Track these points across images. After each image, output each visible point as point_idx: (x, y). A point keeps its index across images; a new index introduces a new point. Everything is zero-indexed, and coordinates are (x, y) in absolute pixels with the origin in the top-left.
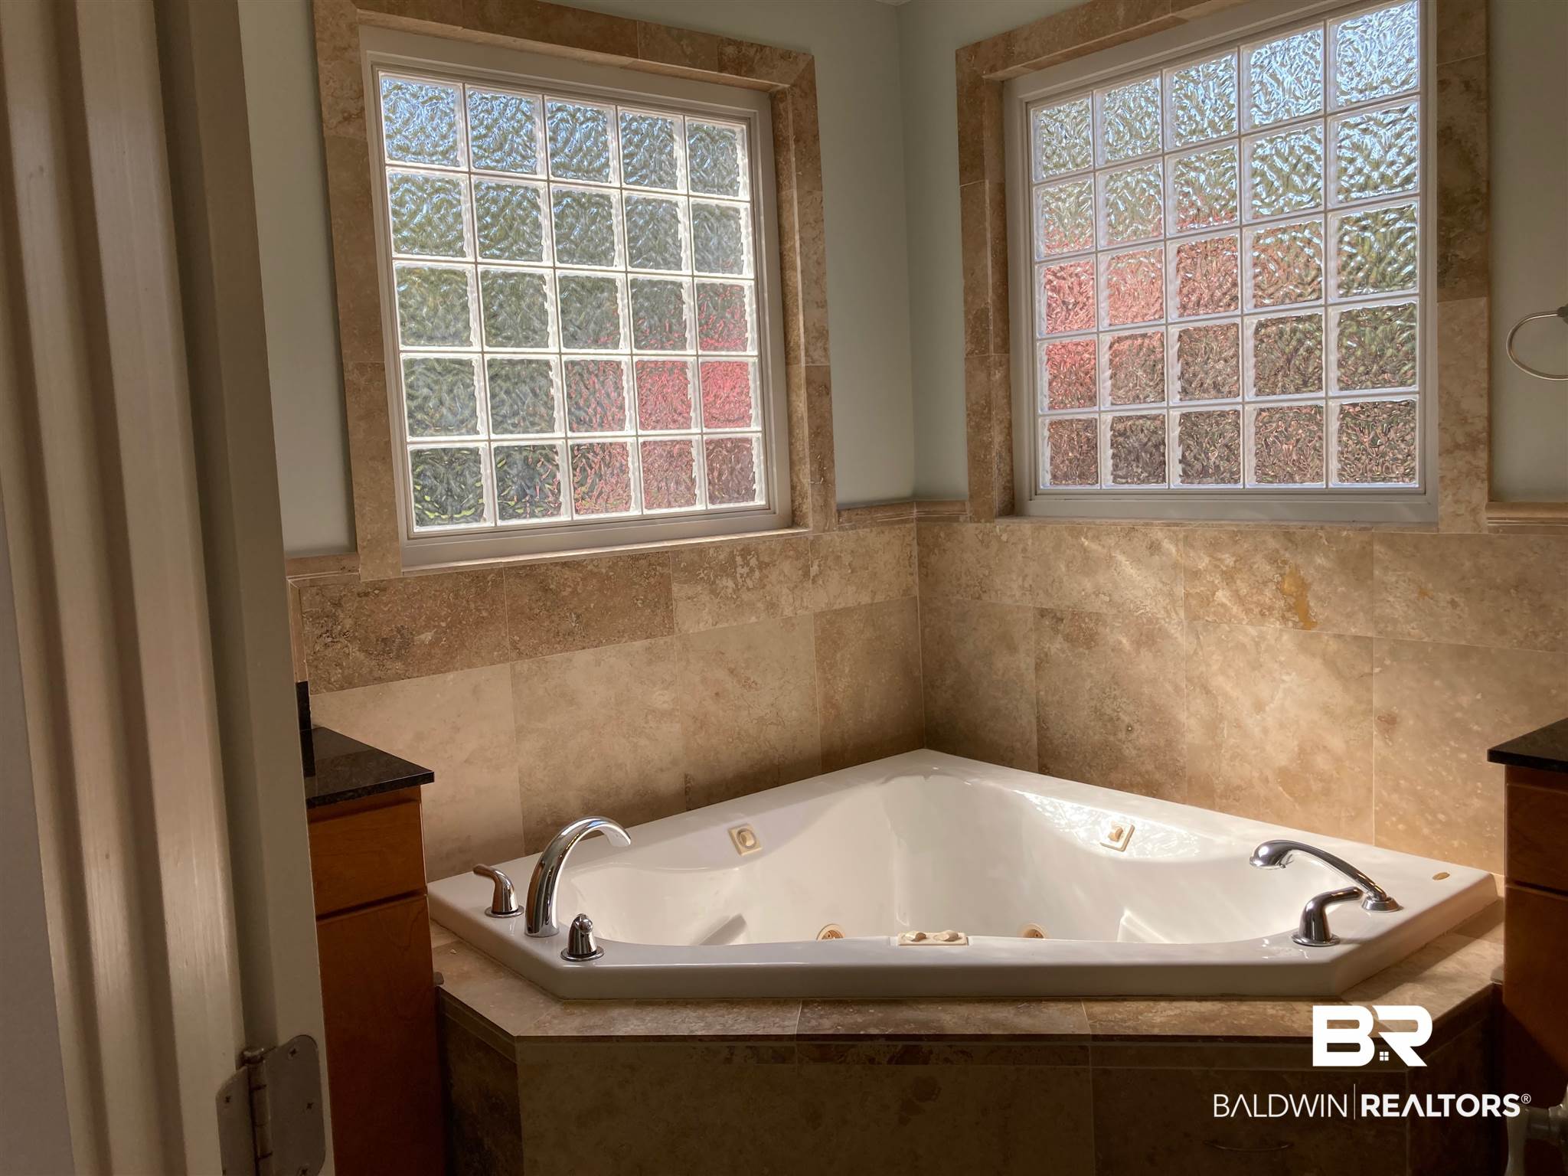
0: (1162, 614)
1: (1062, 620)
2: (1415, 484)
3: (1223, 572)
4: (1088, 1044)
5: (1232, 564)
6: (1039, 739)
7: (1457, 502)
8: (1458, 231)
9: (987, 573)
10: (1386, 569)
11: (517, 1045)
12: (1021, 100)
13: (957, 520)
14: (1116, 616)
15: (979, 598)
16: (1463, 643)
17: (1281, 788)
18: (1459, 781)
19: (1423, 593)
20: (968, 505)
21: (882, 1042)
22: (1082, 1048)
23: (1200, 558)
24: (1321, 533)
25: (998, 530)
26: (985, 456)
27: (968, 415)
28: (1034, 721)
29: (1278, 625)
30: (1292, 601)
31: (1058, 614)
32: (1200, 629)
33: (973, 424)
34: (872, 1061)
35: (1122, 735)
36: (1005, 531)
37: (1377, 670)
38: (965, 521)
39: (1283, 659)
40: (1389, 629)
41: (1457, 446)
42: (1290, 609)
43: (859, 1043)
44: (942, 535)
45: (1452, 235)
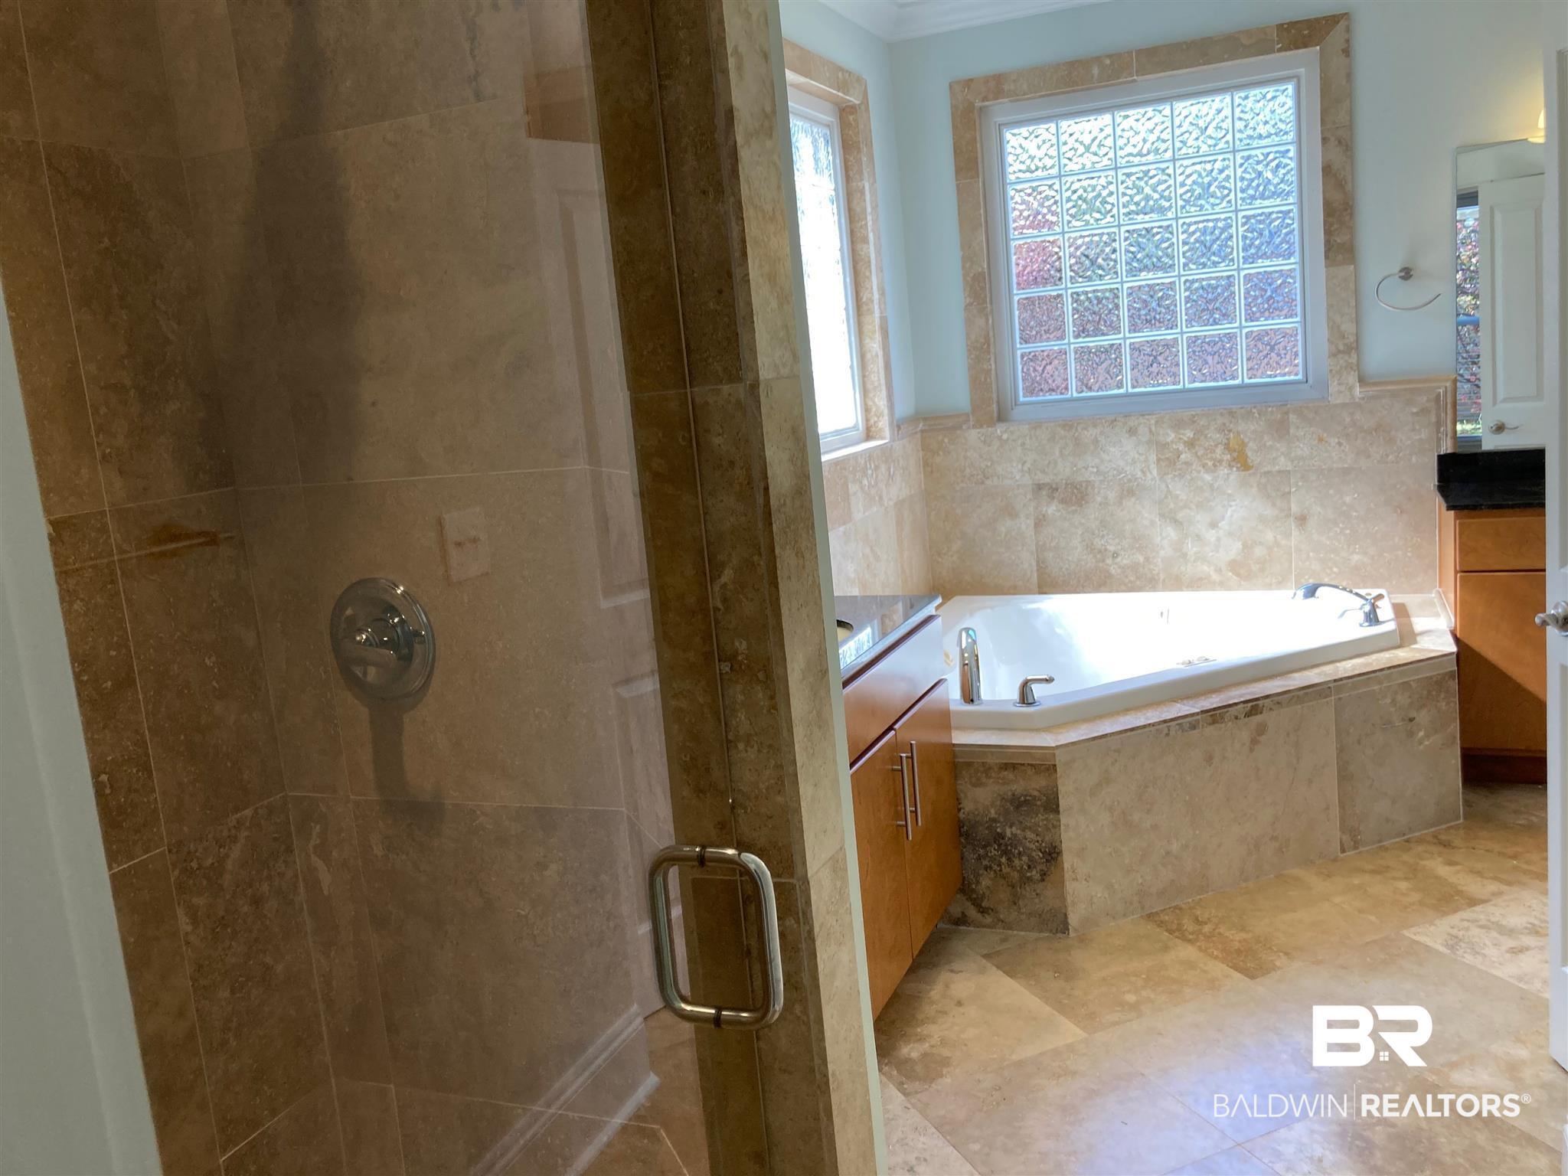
0: (1139, 474)
1: (1057, 490)
2: (1300, 377)
3: (1185, 442)
4: (1331, 685)
5: (1192, 436)
6: (1038, 575)
7: (1339, 384)
8: (1335, 226)
9: (989, 464)
10: (1298, 428)
11: (1057, 752)
12: (995, 122)
13: (960, 427)
14: (1102, 481)
15: (983, 483)
16: (1346, 466)
17: (1230, 574)
18: (1345, 547)
19: (1321, 440)
20: (971, 417)
21: (1242, 705)
22: (1329, 688)
23: (1168, 434)
24: (1254, 410)
25: (999, 431)
26: (986, 379)
27: (969, 350)
28: (1034, 563)
29: (1226, 471)
30: (1235, 455)
31: (1054, 486)
32: (1169, 481)
33: (972, 356)
34: (1236, 718)
35: (1109, 561)
36: (1006, 431)
37: (1293, 490)
38: (969, 428)
39: (1230, 492)
40: (1301, 464)
41: (1339, 352)
42: (1234, 460)
43: (1230, 709)
44: (946, 440)
45: (1332, 229)
